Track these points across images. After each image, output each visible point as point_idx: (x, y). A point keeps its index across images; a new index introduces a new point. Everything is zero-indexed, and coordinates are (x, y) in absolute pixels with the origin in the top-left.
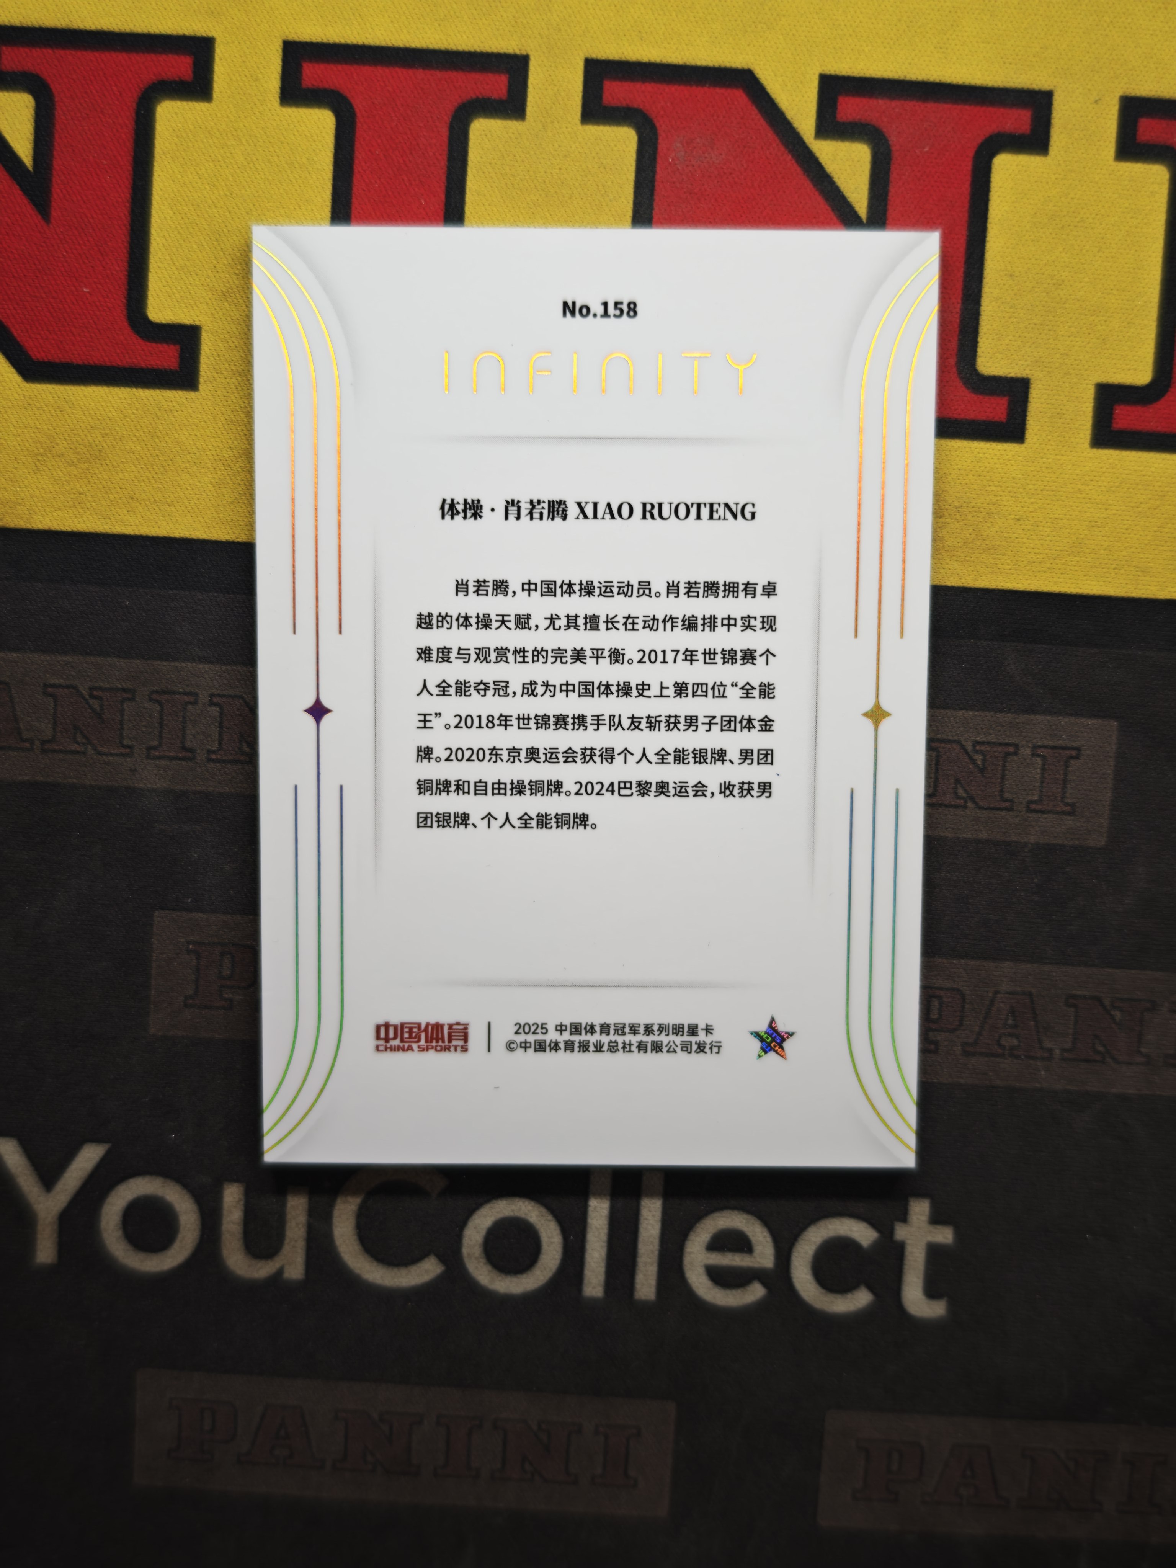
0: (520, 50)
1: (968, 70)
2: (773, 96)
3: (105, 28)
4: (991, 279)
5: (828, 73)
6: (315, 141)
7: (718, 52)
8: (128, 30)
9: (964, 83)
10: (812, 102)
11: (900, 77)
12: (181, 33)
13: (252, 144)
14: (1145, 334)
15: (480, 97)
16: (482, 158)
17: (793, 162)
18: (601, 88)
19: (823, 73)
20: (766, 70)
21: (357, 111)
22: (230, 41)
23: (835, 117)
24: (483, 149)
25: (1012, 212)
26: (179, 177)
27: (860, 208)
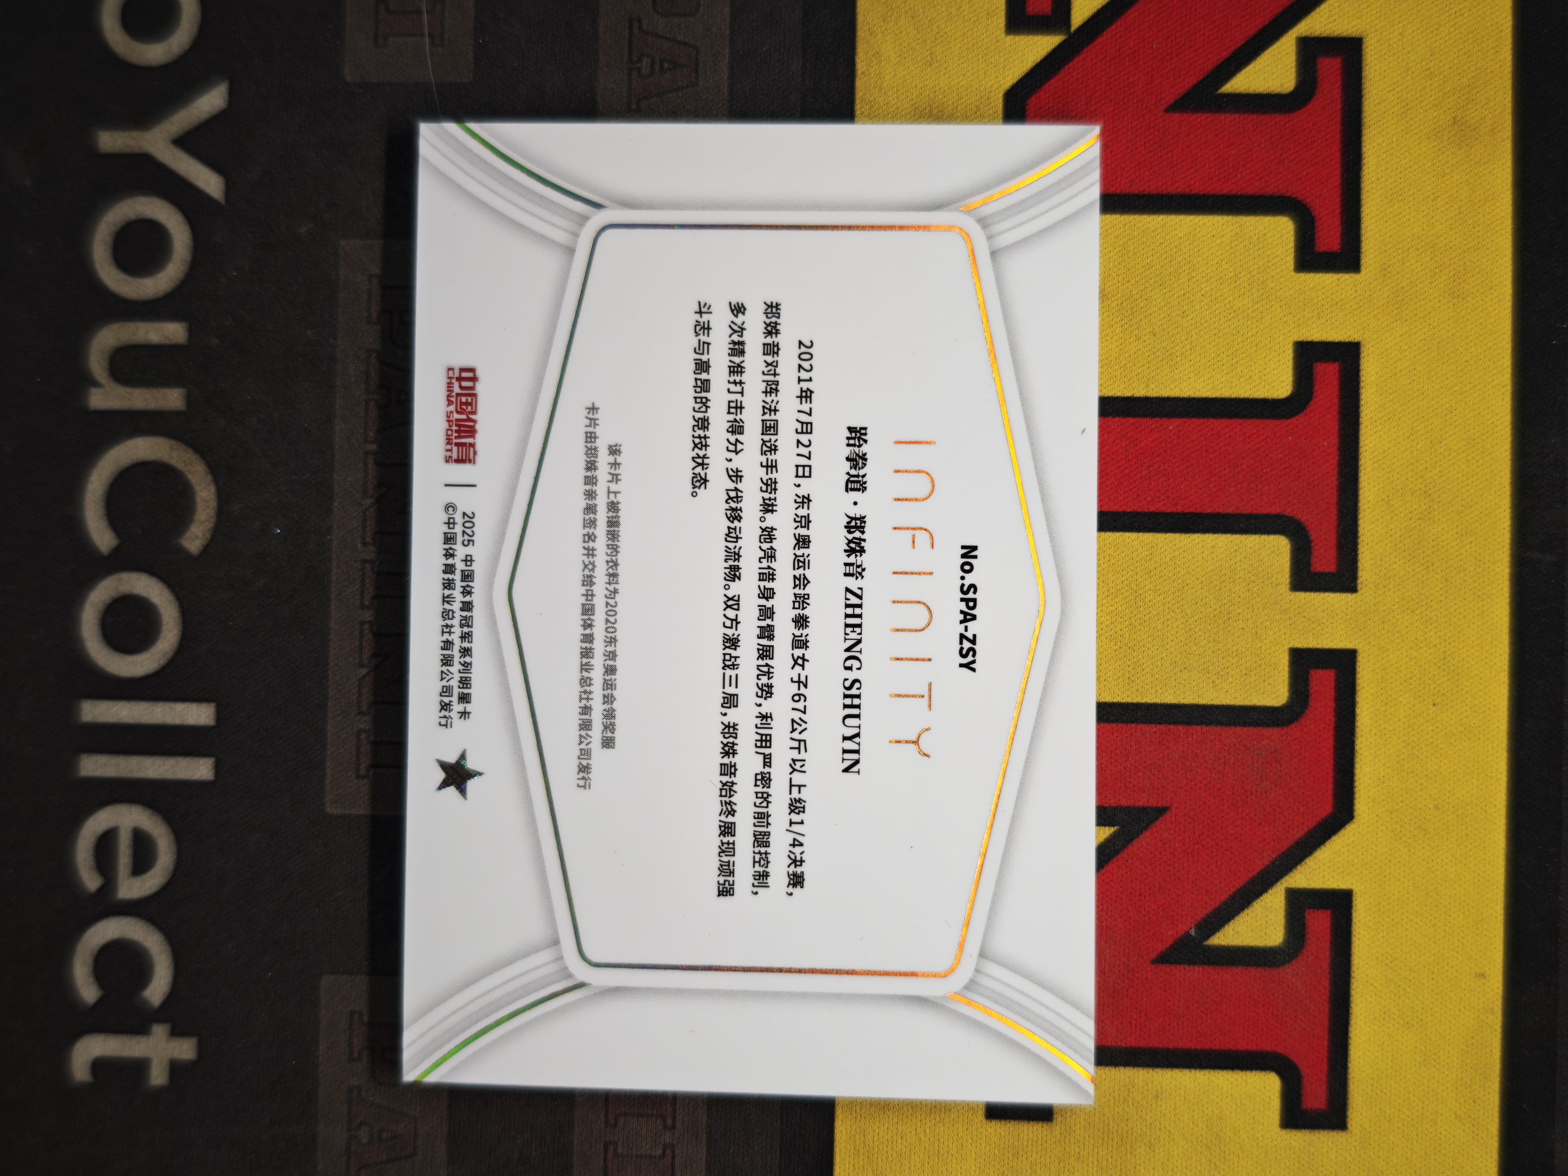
0: (1361, 583)
1: (1364, 1042)
2: (1328, 844)
3: (1364, 161)
4: (1152, 1075)
5: (1354, 899)
6: (1260, 378)
7: (1369, 785)
8: (1363, 185)
9: (1350, 1038)
10: (1324, 883)
11: (1353, 972)
12: (1363, 238)
13: (1254, 314)
15: (1313, 544)
16: (1250, 548)
17: (1262, 867)
18: (1327, 667)
19: (1354, 893)
20: (1353, 835)
21: (1293, 420)
22: (1357, 288)
23: (1309, 908)
24: (1259, 549)
25: (1222, 1094)
26: (1218, 242)
27: (1218, 938)
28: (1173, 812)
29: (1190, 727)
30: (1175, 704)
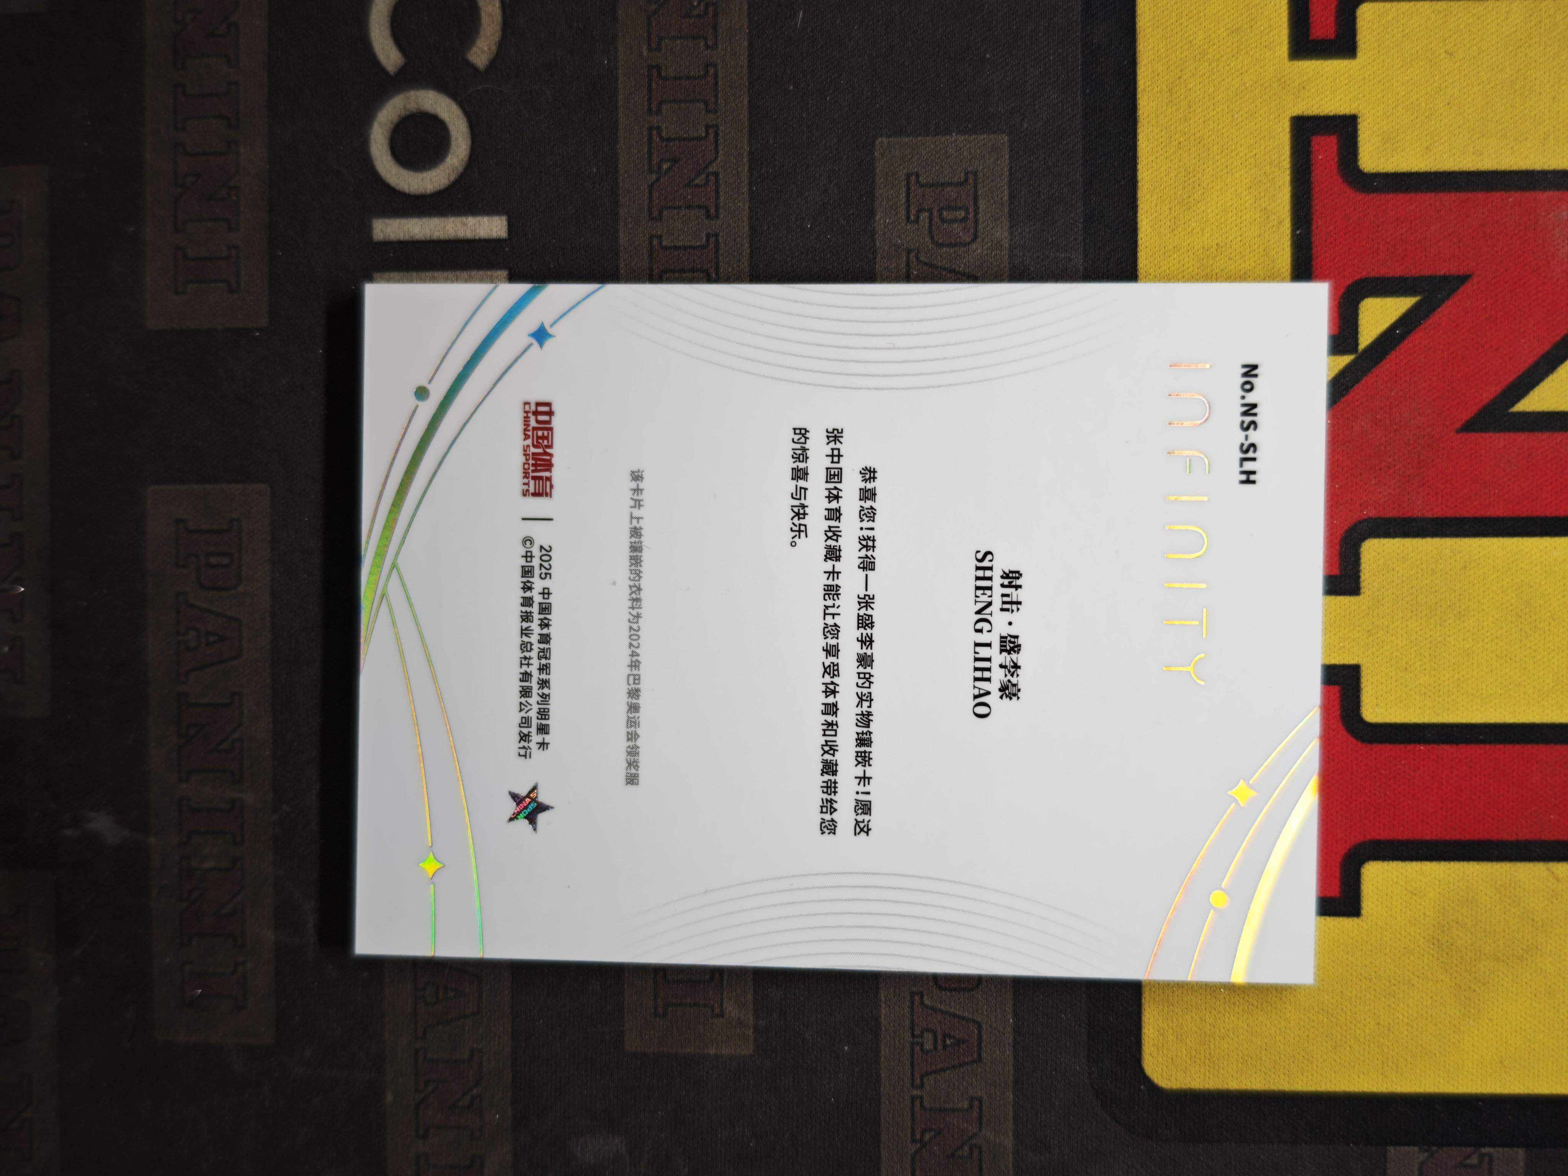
14: (1415, 711)
25: (1531, 562)
27: (1524, 405)
28: (1475, 281)
29: (1489, 194)
30: (1473, 172)
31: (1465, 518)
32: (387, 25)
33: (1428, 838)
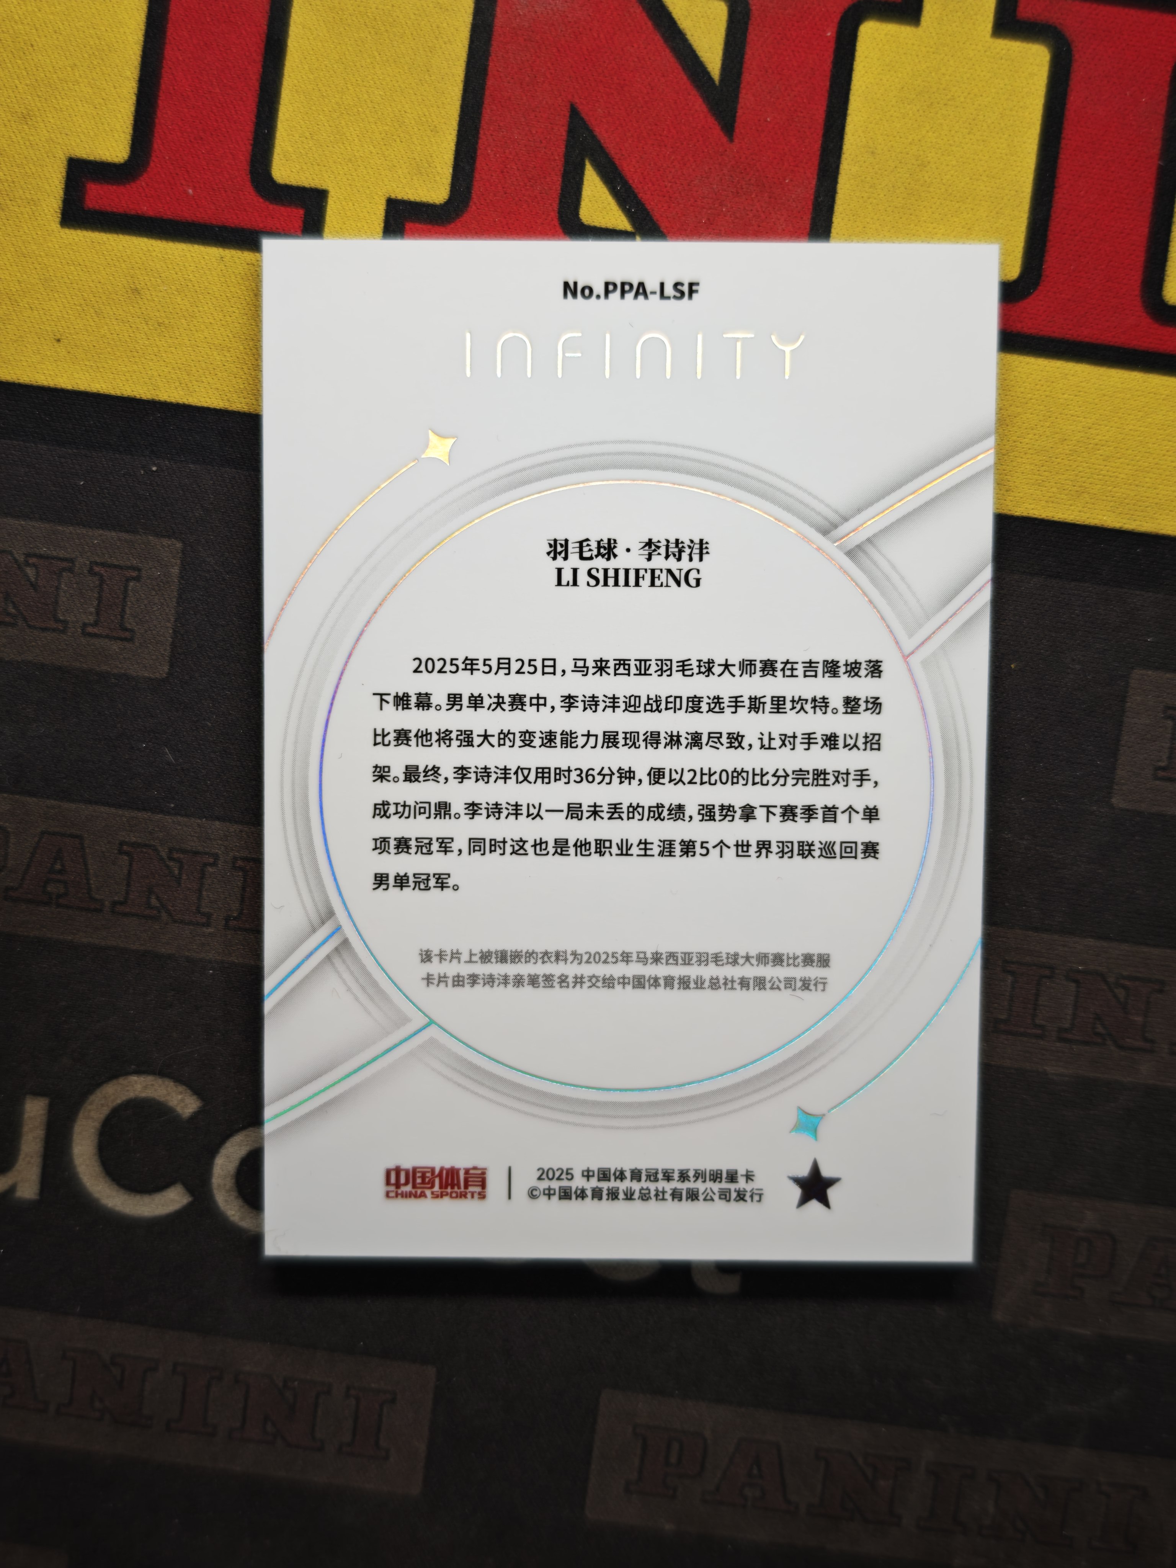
4: (850, 155)
25: (877, 84)
27: (713, 69)
28: (577, 101)
29: (490, 73)
31: (822, 146)
32: (138, 1197)
33: (1147, 230)
